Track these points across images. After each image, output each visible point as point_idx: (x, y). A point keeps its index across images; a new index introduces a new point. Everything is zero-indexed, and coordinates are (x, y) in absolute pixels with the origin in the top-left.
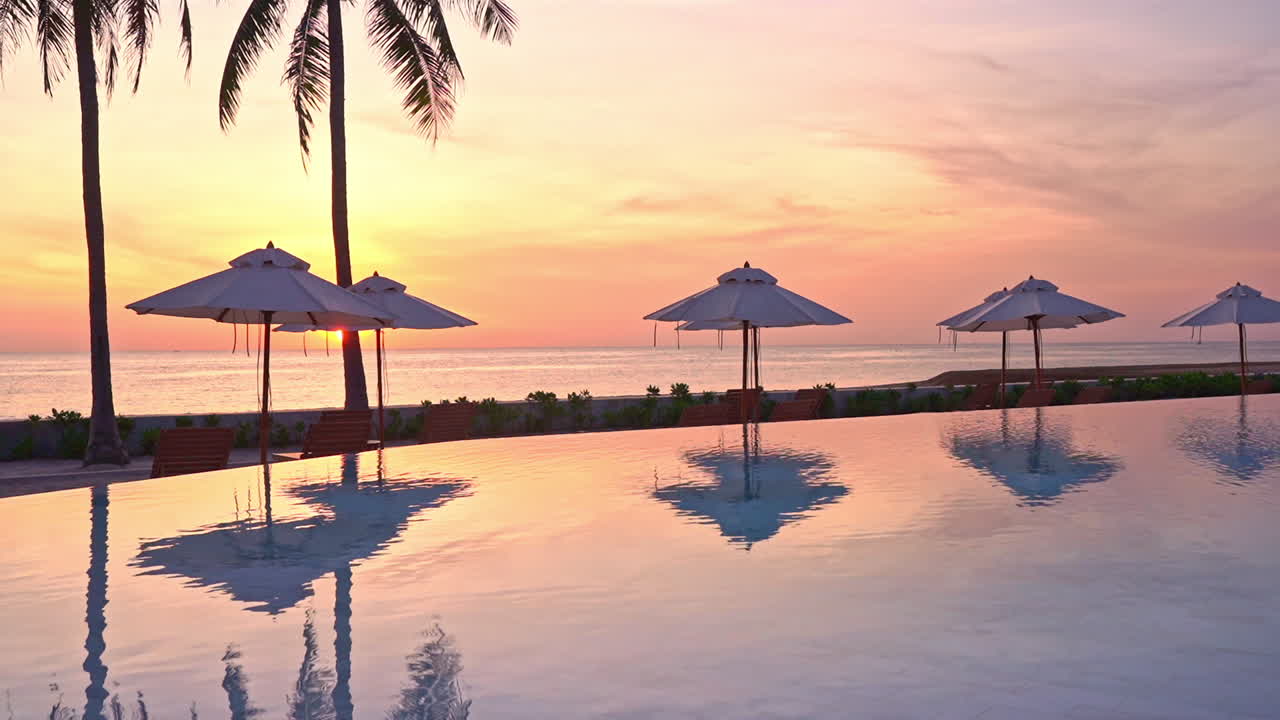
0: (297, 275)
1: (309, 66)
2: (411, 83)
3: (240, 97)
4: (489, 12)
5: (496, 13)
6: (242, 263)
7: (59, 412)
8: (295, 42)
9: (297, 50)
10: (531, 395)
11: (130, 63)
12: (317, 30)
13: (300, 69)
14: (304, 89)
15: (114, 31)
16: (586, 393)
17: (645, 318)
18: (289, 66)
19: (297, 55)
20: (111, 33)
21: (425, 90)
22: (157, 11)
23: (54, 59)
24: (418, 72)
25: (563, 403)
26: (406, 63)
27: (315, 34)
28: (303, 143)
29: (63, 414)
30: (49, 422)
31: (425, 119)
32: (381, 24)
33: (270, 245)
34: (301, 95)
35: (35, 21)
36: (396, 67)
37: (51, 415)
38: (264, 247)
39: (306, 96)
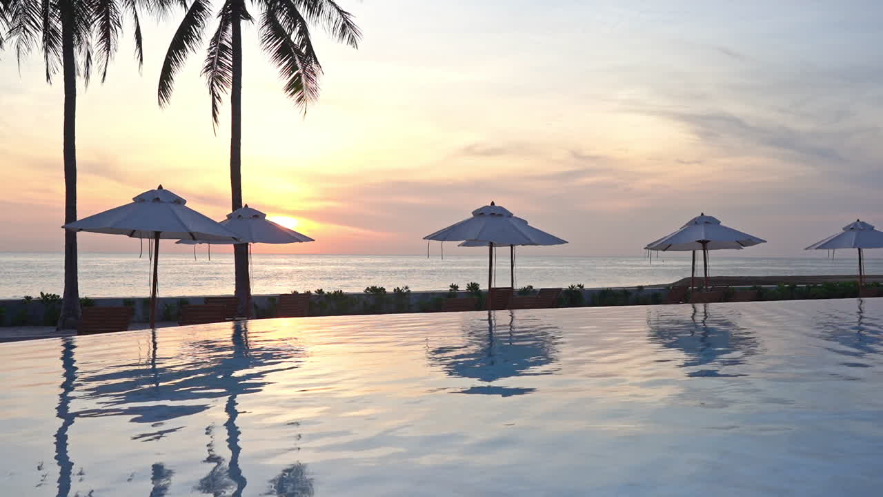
0: (175, 207)
1: (220, 64)
2: (290, 75)
3: (173, 85)
4: (344, 27)
5: (348, 28)
6: (140, 199)
7: (45, 294)
8: (210, 49)
9: (212, 53)
10: (368, 289)
11: (100, 63)
12: (226, 40)
13: (213, 66)
14: (216, 79)
15: (90, 41)
16: (407, 288)
17: (424, 239)
18: (207, 64)
19: (212, 56)
20: (88, 43)
21: (300, 80)
22: (120, 27)
23: (52, 59)
24: (295, 68)
25: (390, 294)
26: (287, 62)
27: (224, 42)
28: (214, 116)
29: (47, 295)
30: (38, 301)
31: (299, 100)
32: (269, 36)
33: (160, 187)
34: (214, 83)
35: (41, 34)
36: (280, 65)
37: (40, 296)
38: (156, 189)
39: (218, 85)
